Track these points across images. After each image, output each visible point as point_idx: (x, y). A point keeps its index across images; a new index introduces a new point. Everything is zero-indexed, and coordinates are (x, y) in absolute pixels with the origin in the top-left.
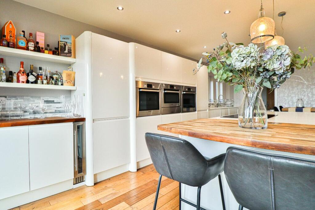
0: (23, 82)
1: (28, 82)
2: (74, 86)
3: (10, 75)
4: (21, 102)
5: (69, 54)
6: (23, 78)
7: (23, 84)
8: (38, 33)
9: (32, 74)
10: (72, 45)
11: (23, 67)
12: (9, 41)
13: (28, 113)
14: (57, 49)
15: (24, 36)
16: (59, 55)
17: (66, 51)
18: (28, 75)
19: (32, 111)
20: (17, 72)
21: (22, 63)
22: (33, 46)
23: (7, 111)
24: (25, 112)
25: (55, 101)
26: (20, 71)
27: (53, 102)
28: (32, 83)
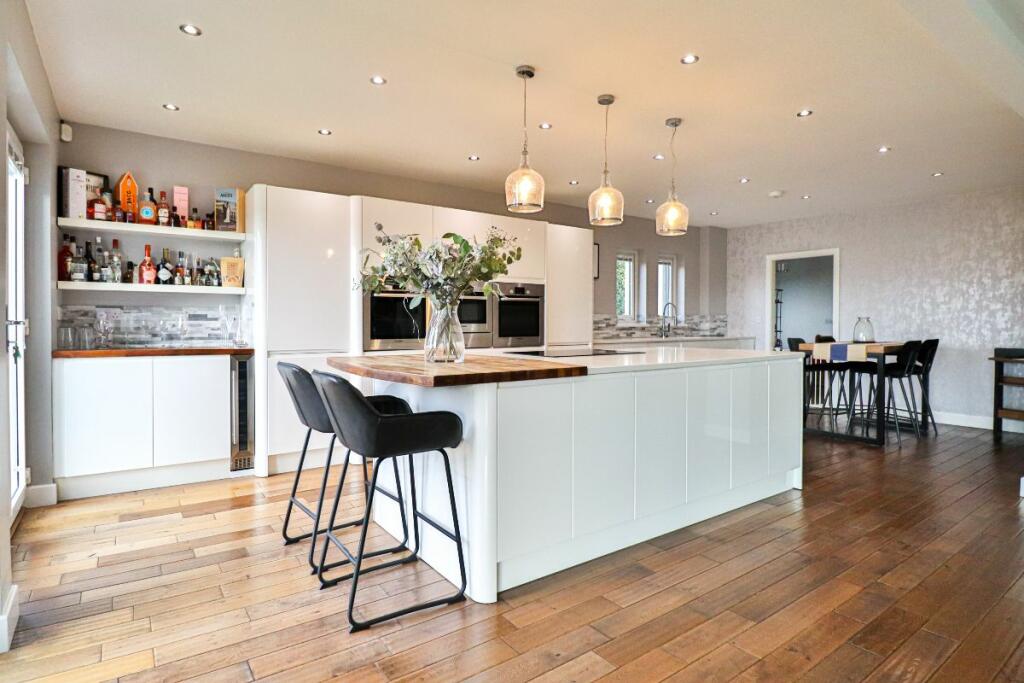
0: (149, 282)
1: (157, 281)
2: (243, 286)
3: (129, 268)
4: (147, 317)
5: (231, 226)
6: (149, 274)
7: (149, 285)
8: (177, 189)
9: (164, 267)
10: (238, 208)
11: (149, 256)
12: (125, 210)
13: (159, 339)
14: (211, 216)
15: (152, 199)
16: (213, 229)
17: (227, 220)
18: (158, 269)
19: (164, 334)
20: (139, 264)
21: (148, 248)
22: (167, 215)
23: (123, 334)
24: (155, 335)
25: (209, 316)
26: (145, 261)
27: (204, 317)
28: (165, 282)
